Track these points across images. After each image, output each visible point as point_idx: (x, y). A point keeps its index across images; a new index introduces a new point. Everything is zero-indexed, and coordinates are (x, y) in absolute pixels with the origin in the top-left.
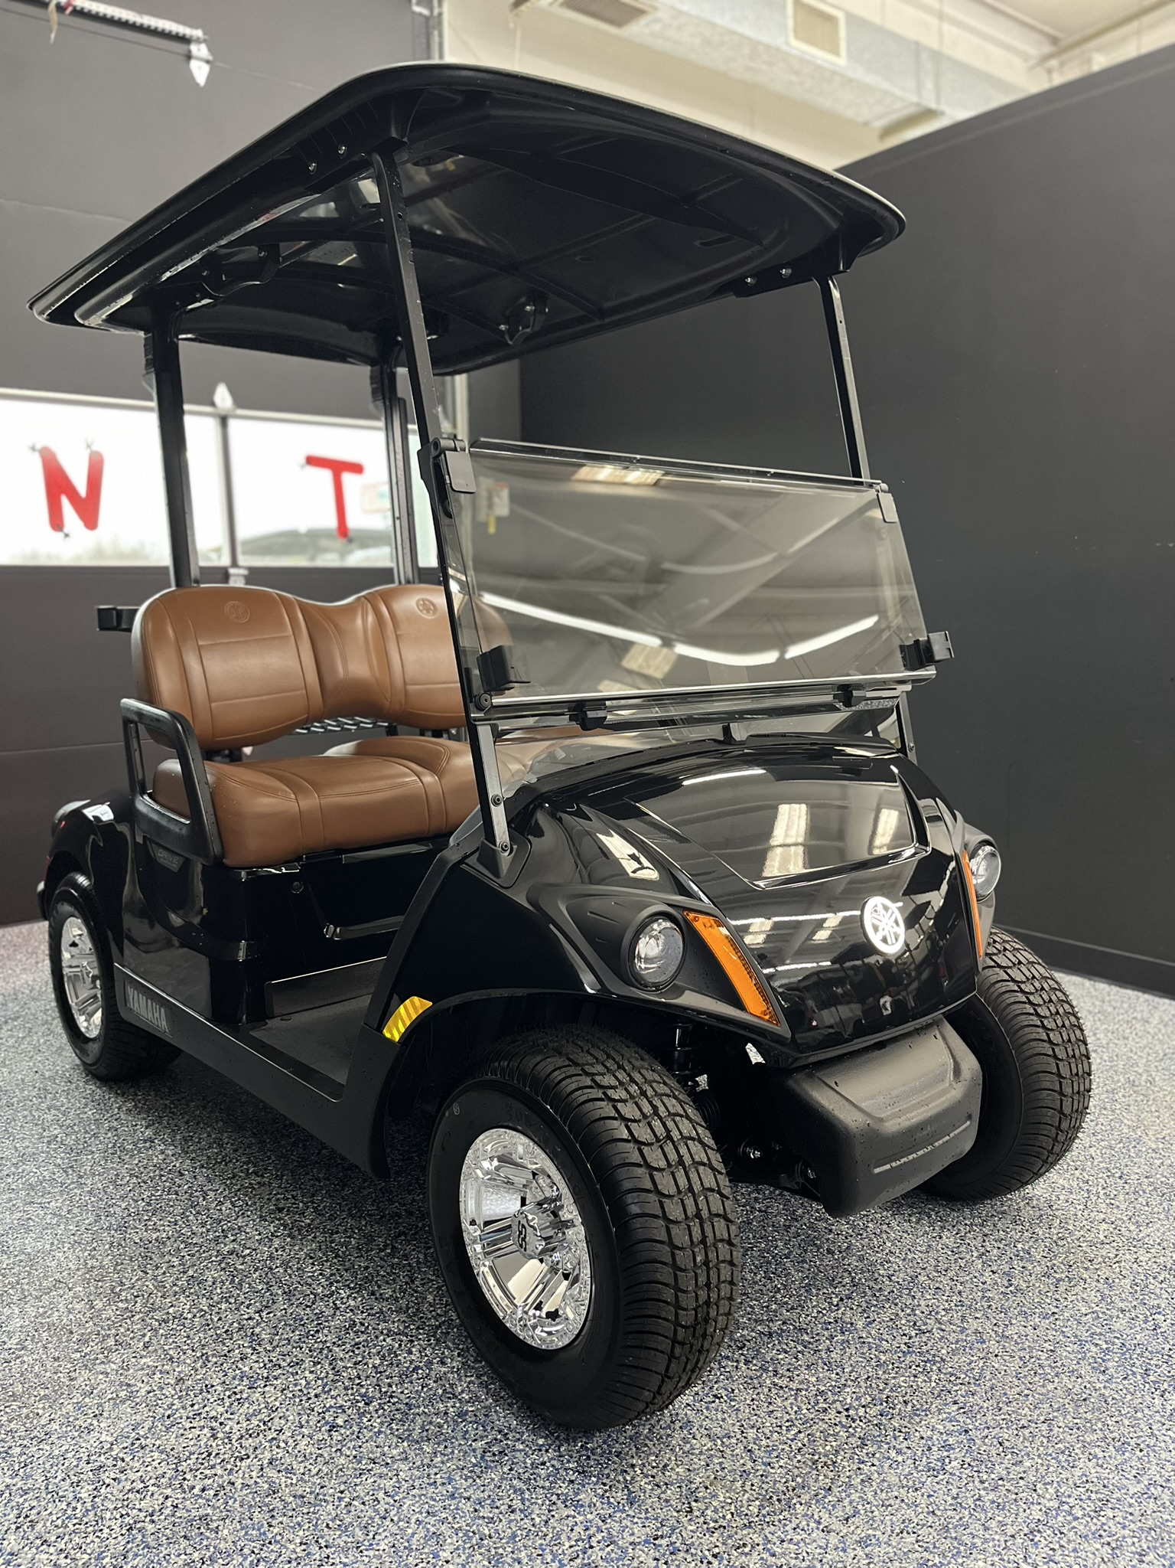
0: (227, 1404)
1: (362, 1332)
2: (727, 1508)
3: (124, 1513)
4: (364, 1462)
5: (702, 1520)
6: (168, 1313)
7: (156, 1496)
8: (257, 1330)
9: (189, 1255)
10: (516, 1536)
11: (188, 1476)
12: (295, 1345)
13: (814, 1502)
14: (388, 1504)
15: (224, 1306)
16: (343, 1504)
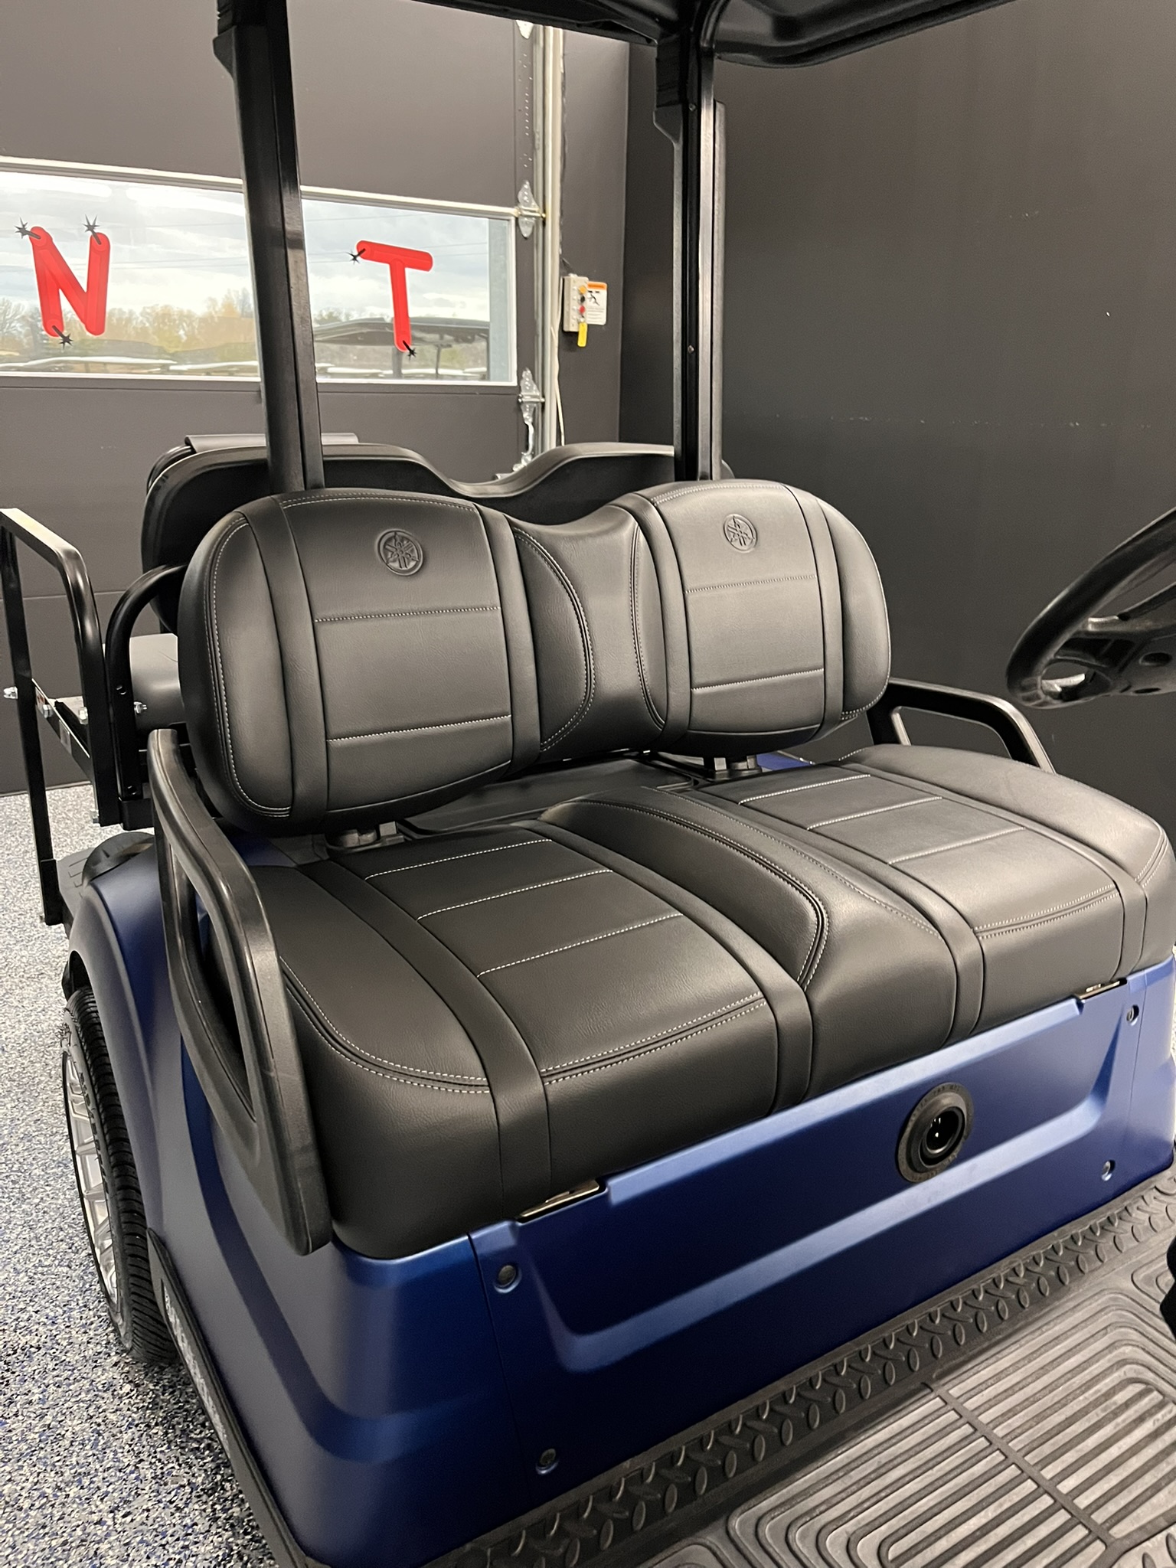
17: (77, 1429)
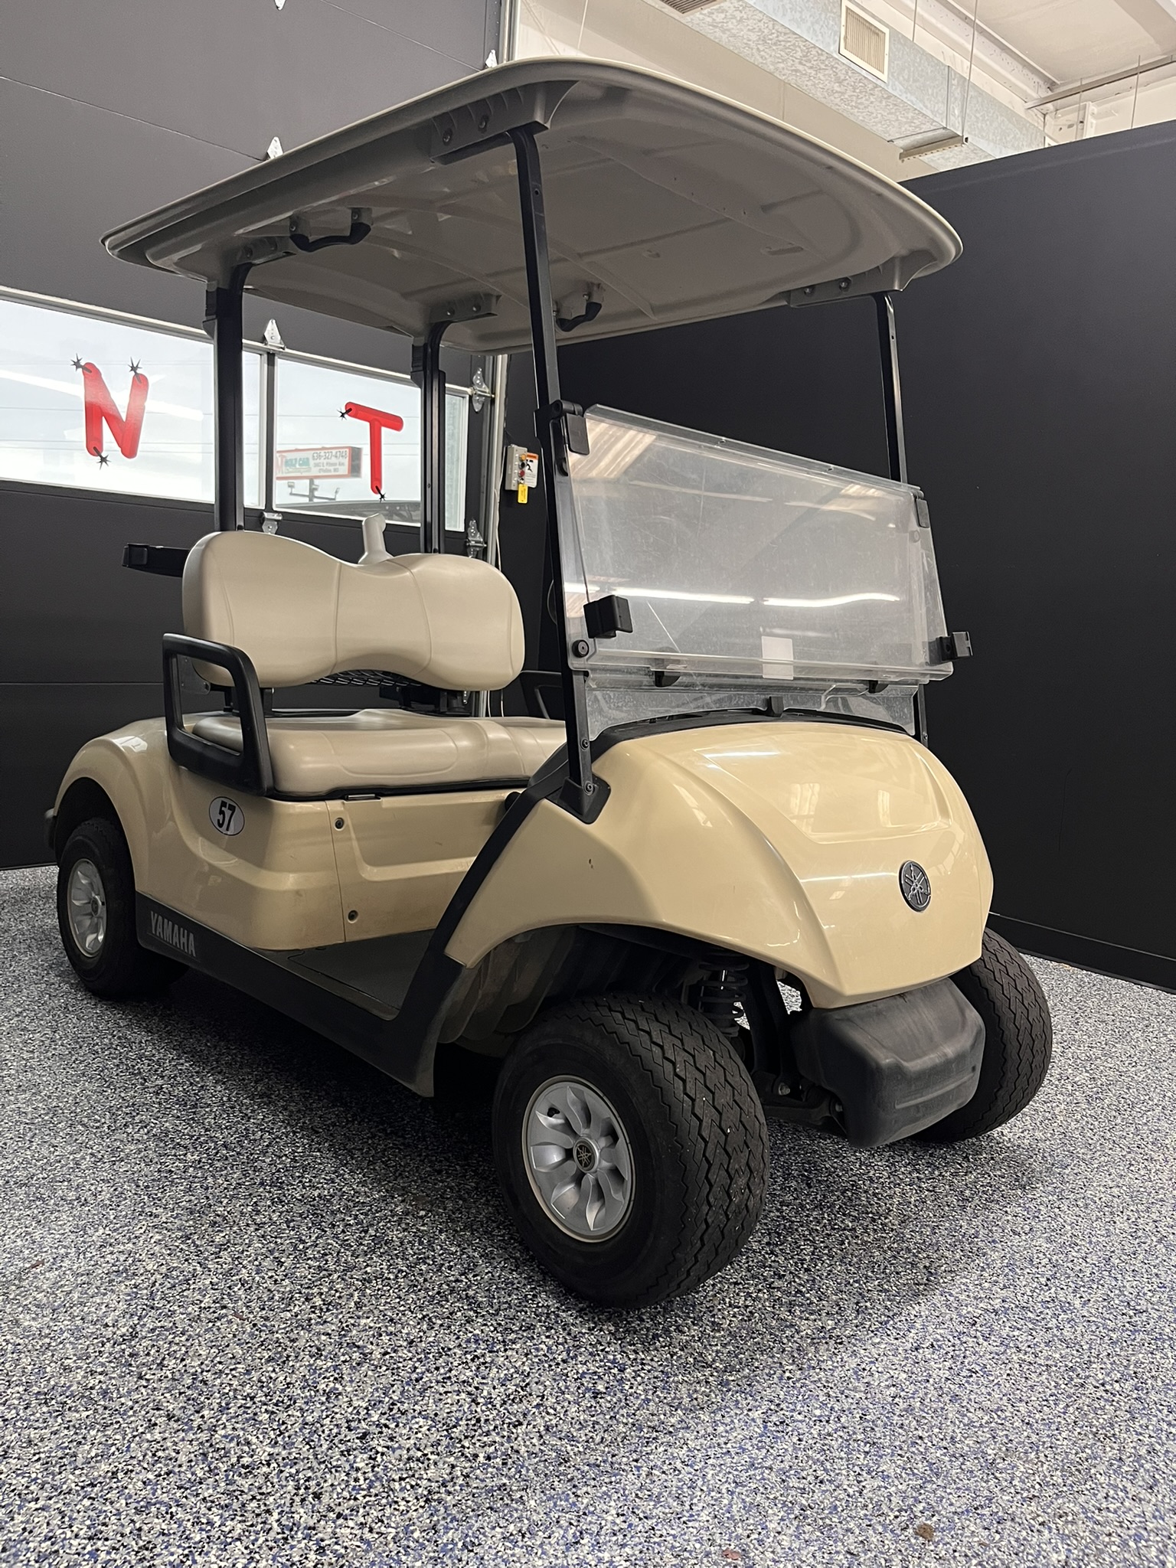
0: (474, 1368)
2: (1033, 1478)
3: (414, 1483)
4: (645, 1430)
5: (1012, 1490)
6: (366, 1273)
7: (440, 1465)
9: (362, 1214)
10: (836, 1507)
11: (466, 1444)
13: (1111, 1472)
14: (690, 1473)
16: (644, 1474)
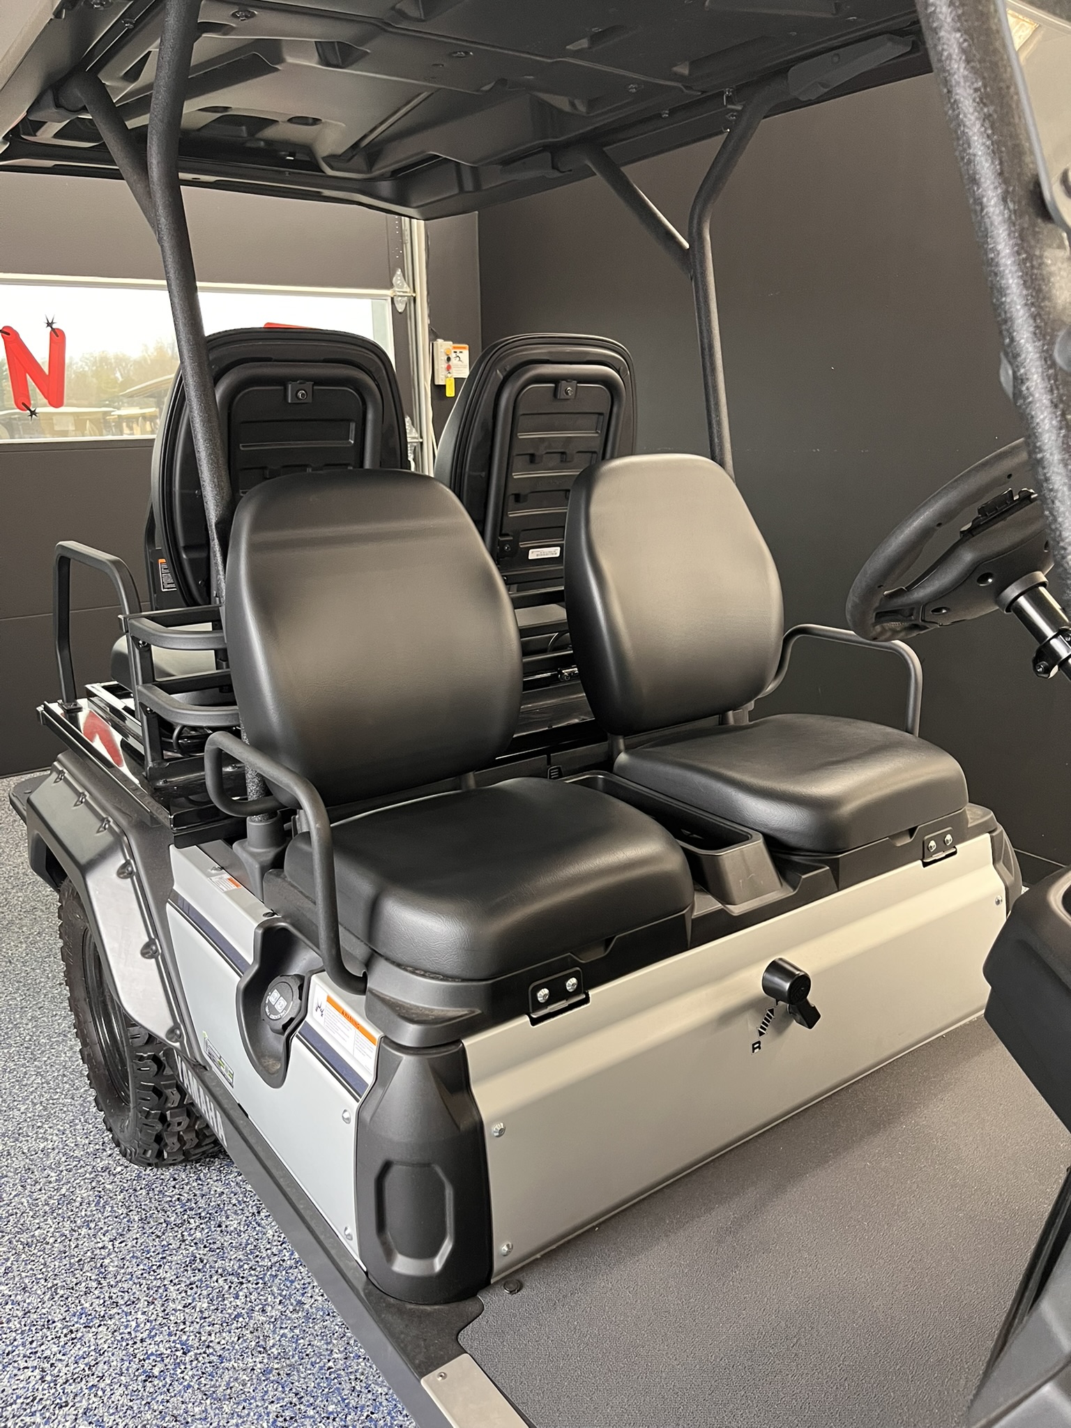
1: (199, 1270)
8: (107, 1261)
12: (136, 1281)
15: (84, 1231)
17: (84, 1195)
